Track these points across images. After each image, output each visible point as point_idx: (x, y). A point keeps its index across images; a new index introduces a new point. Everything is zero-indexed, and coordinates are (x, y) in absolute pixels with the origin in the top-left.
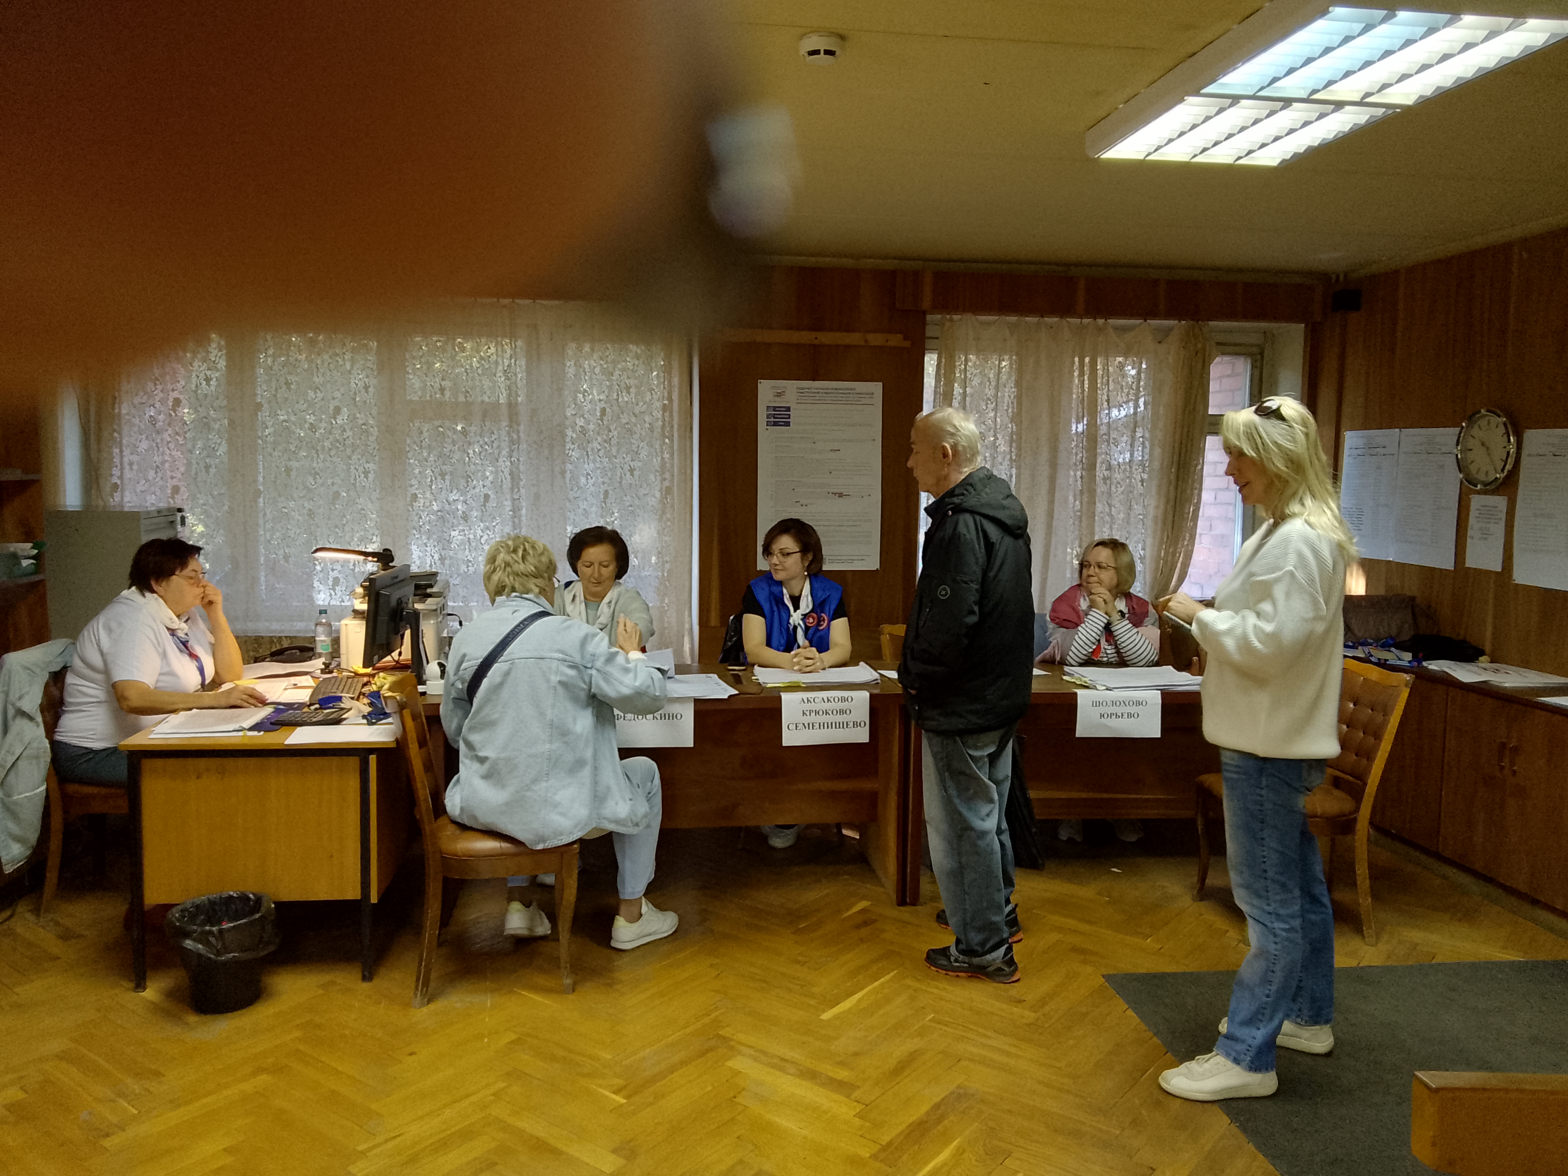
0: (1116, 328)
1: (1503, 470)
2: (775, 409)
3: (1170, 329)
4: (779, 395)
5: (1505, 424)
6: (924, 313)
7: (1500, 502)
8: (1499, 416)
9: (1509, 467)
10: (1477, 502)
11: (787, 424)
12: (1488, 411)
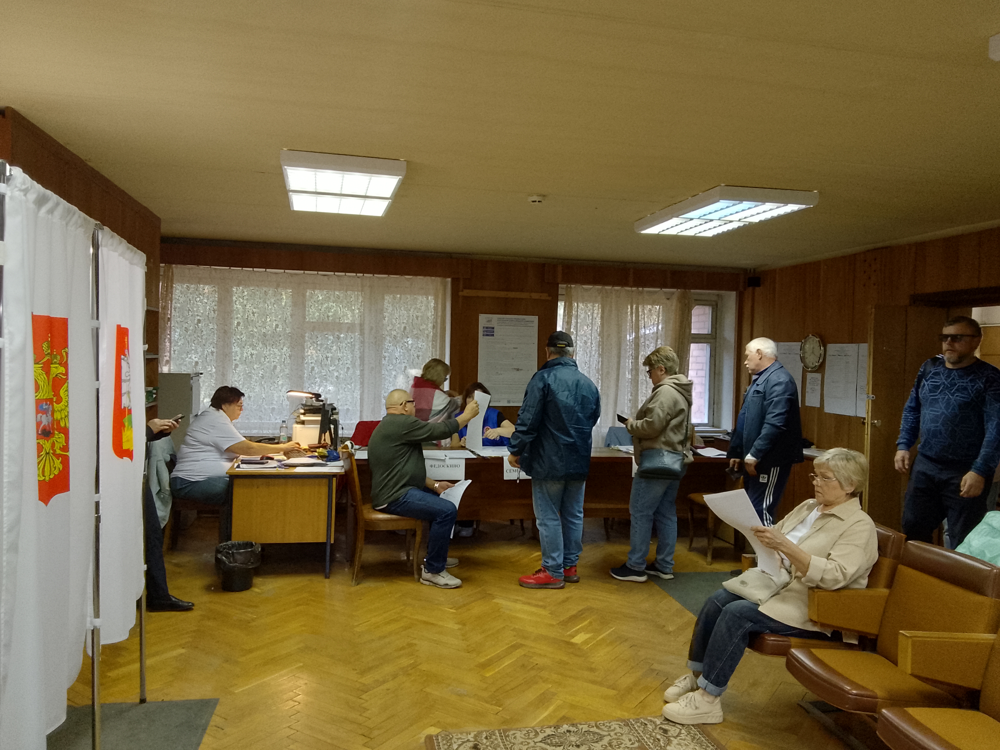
0: (648, 292)
1: (819, 362)
2: (487, 328)
3: (673, 293)
4: (489, 321)
5: (819, 341)
6: (558, 284)
7: (818, 376)
8: (817, 337)
9: (821, 361)
10: (809, 376)
11: (493, 335)
12: (812, 335)
